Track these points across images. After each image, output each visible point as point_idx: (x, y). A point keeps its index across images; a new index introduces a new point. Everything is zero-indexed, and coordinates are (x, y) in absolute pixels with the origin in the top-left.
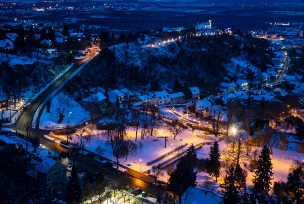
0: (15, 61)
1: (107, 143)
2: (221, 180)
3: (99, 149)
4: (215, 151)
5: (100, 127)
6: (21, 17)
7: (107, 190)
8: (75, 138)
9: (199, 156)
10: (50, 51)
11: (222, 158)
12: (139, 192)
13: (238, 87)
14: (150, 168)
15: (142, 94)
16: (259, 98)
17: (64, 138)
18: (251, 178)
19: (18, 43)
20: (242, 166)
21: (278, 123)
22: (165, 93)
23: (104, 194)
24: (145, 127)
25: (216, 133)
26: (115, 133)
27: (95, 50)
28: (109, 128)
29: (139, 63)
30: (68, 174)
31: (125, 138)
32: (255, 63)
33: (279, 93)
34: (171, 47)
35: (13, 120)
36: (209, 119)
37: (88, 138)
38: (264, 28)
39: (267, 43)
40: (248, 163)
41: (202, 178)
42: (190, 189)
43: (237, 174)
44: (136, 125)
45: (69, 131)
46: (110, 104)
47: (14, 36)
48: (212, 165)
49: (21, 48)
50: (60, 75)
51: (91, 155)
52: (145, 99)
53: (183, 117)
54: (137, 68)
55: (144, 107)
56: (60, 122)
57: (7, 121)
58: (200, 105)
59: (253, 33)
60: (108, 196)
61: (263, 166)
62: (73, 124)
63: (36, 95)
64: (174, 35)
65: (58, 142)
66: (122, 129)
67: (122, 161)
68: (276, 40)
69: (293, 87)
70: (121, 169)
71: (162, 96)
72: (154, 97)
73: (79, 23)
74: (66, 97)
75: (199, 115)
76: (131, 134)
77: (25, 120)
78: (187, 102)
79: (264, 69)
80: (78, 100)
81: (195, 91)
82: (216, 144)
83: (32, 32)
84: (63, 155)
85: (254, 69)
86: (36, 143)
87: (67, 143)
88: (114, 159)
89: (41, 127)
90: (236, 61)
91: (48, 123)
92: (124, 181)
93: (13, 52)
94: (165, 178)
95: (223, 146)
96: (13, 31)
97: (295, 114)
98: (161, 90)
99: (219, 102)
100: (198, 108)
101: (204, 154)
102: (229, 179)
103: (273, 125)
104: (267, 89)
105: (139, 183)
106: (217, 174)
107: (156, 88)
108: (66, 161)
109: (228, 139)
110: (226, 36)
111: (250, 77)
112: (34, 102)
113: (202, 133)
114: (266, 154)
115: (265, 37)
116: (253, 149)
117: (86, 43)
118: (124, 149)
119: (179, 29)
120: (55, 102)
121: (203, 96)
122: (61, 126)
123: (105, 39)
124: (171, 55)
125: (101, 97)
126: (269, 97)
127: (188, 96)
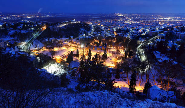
0: (23, 32)
1: (49, 52)
2: (79, 59)
3: (47, 54)
4: (78, 52)
5: (47, 48)
6: (24, 19)
7: (50, 64)
8: (40, 51)
9: (74, 53)
10: (32, 28)
11: (80, 53)
12: (59, 64)
13: (82, 35)
14: (61, 57)
15: (58, 39)
16: (88, 38)
17: (37, 52)
18: (87, 57)
19: (23, 27)
20: (84, 55)
21: (92, 44)
22: (64, 38)
23: (49, 65)
24: (59, 47)
25: (78, 47)
26: (51, 49)
27: (44, 28)
28: (50, 48)
29: (57, 31)
30: (39, 61)
31: (54, 50)
32: (86, 29)
33: (92, 36)
34: (65, 26)
35: (23, 48)
36: (76, 44)
37: (44, 51)
38: (88, 21)
39: (89, 24)
40: (86, 54)
41: (75, 59)
42: (72, 62)
43: (83, 57)
44: (57, 47)
45: (39, 50)
46: (50, 42)
47: (22, 25)
48: (77, 55)
49: (24, 28)
50: (35, 35)
51: (45, 56)
52: (59, 40)
53: (69, 44)
54: (56, 32)
55: (59, 42)
56: (36, 47)
57: (21, 48)
58: (73, 40)
59: (85, 22)
60: (50, 65)
61: (90, 54)
62: (39, 48)
63: (29, 41)
64: (66, 23)
65: (36, 53)
66: (53, 48)
67: (53, 56)
68: (90, 24)
69: (95, 35)
70: (53, 58)
71: (63, 39)
72: (61, 39)
73: (40, 21)
74: (37, 41)
75: (73, 43)
76: (56, 49)
77: (26, 47)
78: (70, 40)
79: (88, 31)
80: (41, 41)
81: (72, 37)
82: (78, 50)
83: (27, 24)
84: (37, 56)
85: (86, 31)
86: (29, 53)
87: (38, 53)
88: (51, 56)
89: (31, 49)
90: (82, 29)
91: (32, 48)
92: (54, 61)
93: (22, 29)
94: (65, 59)
95: (80, 50)
96: (22, 24)
97: (96, 41)
98: (63, 37)
99: (78, 39)
100: (73, 41)
101: (75, 53)
102: (82, 58)
103: (91, 44)
104: (89, 35)
105: (58, 61)
106: (78, 57)
107: (62, 37)
108: (38, 58)
109: (81, 48)
110: (78, 23)
111: (85, 33)
112: (28, 43)
113: (74, 47)
114: (90, 51)
115: (88, 23)
116: (87, 50)
117: (42, 26)
118: (54, 53)
119: (67, 22)
120: (34, 42)
121: (74, 38)
122: (36, 49)
123: (47, 25)
124: (65, 28)
125: (47, 40)
126: (90, 38)
127: (70, 38)
